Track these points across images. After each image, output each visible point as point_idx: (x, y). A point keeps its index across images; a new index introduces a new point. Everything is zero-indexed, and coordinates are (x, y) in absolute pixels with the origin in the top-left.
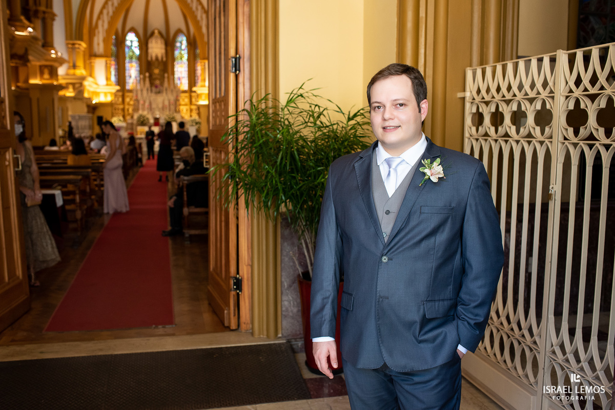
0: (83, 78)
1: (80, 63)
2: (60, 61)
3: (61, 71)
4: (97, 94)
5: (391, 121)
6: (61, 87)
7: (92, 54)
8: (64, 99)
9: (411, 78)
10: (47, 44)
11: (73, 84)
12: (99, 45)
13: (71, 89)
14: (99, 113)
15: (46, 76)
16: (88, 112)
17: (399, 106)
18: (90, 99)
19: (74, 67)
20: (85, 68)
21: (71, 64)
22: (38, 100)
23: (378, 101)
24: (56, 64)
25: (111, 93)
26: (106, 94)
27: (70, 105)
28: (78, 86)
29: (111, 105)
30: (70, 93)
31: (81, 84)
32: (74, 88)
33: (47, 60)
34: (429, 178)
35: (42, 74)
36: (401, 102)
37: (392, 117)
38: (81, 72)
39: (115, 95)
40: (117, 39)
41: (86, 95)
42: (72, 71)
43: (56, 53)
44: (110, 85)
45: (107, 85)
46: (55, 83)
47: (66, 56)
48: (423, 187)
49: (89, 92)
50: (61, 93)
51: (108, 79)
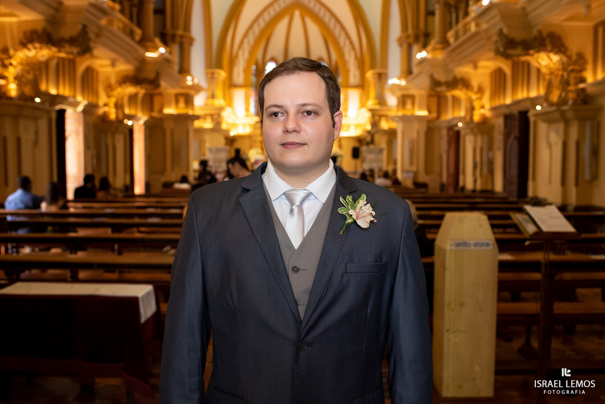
0: (221, 109)
1: (219, 92)
2: (197, 89)
3: (199, 100)
4: (235, 125)
5: (294, 134)
6: (197, 117)
7: (231, 85)
8: (201, 131)
9: (324, 78)
10: (184, 70)
11: (212, 115)
12: (239, 75)
13: (209, 120)
14: (237, 145)
15: (182, 104)
16: (227, 144)
17: (305, 114)
18: (227, 131)
19: (213, 96)
20: (224, 98)
21: (210, 94)
22: (172, 131)
23: (278, 104)
24: (191, 92)
25: (250, 125)
26: (244, 126)
27: (207, 137)
28: (216, 118)
29: (249, 137)
30: (208, 124)
31: (219, 115)
32: (213, 119)
33: (183, 87)
34: (355, 222)
35: (177, 102)
36: (309, 108)
37: (298, 129)
38: (219, 102)
39: (254, 126)
40: (257, 69)
41: (224, 126)
42: (210, 101)
43: (193, 80)
44: (249, 116)
45: (247, 116)
46: (190, 112)
47: (203, 84)
48: (345, 235)
49: (227, 123)
50: (197, 124)
51: (247, 110)
